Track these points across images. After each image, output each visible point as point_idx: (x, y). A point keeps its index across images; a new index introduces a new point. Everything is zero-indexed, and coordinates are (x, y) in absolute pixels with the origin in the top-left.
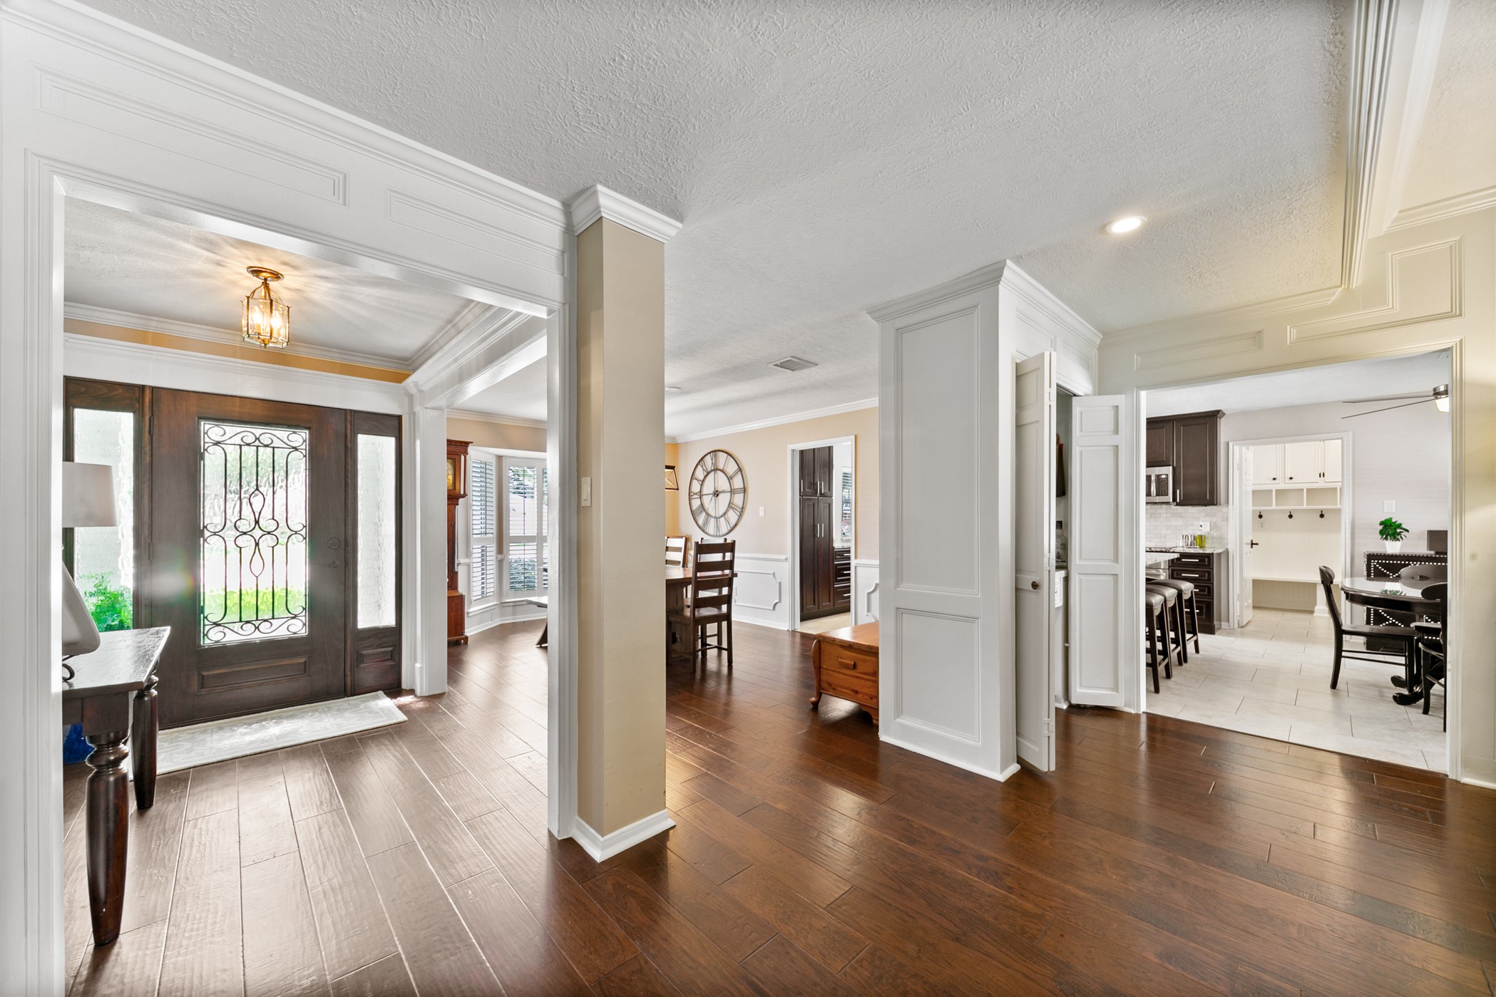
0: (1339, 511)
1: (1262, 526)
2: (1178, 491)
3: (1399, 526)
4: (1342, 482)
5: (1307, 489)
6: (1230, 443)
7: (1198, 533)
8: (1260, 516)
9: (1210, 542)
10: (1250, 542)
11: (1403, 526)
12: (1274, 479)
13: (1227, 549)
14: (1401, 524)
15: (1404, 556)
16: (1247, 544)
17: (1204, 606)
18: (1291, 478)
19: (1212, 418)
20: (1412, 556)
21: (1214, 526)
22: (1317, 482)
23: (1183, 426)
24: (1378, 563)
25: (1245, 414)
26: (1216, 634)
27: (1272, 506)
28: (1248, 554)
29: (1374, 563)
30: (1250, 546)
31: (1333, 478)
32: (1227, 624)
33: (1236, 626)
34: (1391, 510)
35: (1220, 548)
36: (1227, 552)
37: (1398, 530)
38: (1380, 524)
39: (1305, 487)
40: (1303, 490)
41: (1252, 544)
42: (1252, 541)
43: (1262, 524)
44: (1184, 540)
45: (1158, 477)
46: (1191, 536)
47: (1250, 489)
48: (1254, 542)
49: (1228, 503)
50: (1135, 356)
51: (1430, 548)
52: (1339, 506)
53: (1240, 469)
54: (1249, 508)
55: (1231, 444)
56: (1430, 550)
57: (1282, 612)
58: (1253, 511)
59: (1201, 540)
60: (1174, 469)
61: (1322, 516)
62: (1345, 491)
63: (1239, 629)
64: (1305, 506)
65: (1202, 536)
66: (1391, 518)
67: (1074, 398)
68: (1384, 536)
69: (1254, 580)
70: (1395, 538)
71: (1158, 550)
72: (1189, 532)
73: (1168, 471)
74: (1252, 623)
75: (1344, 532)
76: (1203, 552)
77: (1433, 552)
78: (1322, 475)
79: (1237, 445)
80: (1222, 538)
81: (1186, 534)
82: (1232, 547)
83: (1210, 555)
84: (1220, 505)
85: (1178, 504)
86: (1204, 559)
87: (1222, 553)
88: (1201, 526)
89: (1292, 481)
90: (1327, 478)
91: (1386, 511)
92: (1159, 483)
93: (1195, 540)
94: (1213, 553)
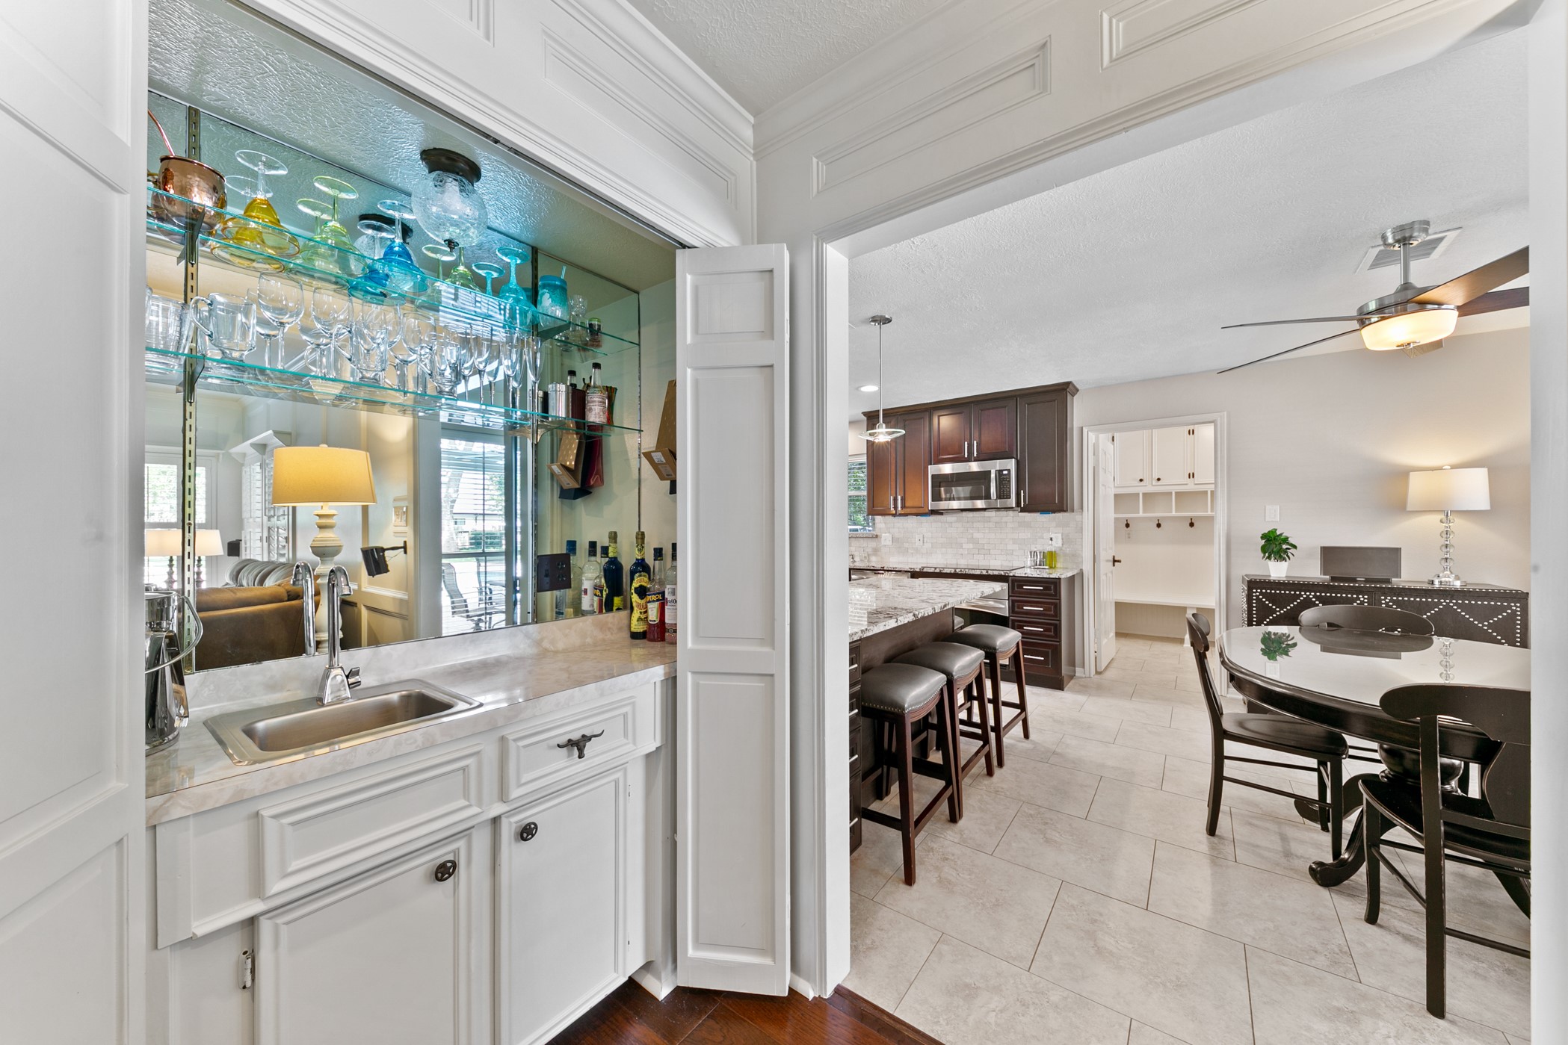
0: (1211, 519)
1: (1129, 537)
2: (1022, 491)
3: (1286, 540)
4: (1215, 483)
5: (1176, 493)
6: (1084, 428)
7: (1048, 548)
8: (1127, 525)
9: (1062, 560)
10: (1111, 559)
11: (1291, 540)
12: (1141, 480)
13: (1081, 570)
14: (1287, 538)
15: (1294, 583)
16: (1108, 561)
17: (1050, 651)
18: (1159, 479)
19: (1061, 392)
20: (1304, 584)
21: (1067, 540)
22: (1186, 484)
23: (1028, 404)
24: (1261, 593)
25: (1102, 389)
26: (1065, 689)
27: (1139, 512)
28: (1110, 575)
29: (1256, 593)
30: (1111, 563)
31: (1206, 478)
32: (1082, 669)
33: (1093, 672)
34: (1274, 519)
35: (1072, 569)
36: (1081, 573)
37: (1284, 547)
38: (1262, 538)
39: (1174, 489)
40: (1171, 493)
41: (1115, 561)
42: (1114, 557)
43: (1129, 534)
44: (1032, 559)
45: (1000, 472)
46: (1040, 553)
47: (1112, 492)
48: (1116, 559)
49: (1082, 508)
50: (815, 160)
51: (1324, 572)
52: (1209, 513)
53: (1098, 464)
54: (1108, 514)
55: (1085, 430)
56: (1324, 574)
57: (1150, 642)
58: (1116, 518)
59: (1049, 558)
60: (1018, 464)
61: (1192, 525)
62: (1219, 494)
63: (1097, 676)
64: (1174, 513)
65: (1052, 552)
66: (1276, 530)
67: (679, 252)
68: (1267, 555)
69: (1116, 603)
70: (1280, 557)
71: (996, 573)
72: (1038, 547)
73: (1011, 465)
74: (1114, 664)
75: (1217, 550)
76: (1051, 576)
77: (1328, 577)
78: (1192, 476)
79: (1091, 431)
80: (1075, 557)
81: (1035, 550)
82: (1087, 568)
83: (1060, 579)
84: (1073, 511)
85: (1023, 510)
86: (1052, 586)
87: (1074, 576)
88: (1051, 539)
89: (1160, 483)
90: (1198, 479)
91: (1267, 519)
92: (1001, 482)
93: (1043, 558)
94: (1062, 577)
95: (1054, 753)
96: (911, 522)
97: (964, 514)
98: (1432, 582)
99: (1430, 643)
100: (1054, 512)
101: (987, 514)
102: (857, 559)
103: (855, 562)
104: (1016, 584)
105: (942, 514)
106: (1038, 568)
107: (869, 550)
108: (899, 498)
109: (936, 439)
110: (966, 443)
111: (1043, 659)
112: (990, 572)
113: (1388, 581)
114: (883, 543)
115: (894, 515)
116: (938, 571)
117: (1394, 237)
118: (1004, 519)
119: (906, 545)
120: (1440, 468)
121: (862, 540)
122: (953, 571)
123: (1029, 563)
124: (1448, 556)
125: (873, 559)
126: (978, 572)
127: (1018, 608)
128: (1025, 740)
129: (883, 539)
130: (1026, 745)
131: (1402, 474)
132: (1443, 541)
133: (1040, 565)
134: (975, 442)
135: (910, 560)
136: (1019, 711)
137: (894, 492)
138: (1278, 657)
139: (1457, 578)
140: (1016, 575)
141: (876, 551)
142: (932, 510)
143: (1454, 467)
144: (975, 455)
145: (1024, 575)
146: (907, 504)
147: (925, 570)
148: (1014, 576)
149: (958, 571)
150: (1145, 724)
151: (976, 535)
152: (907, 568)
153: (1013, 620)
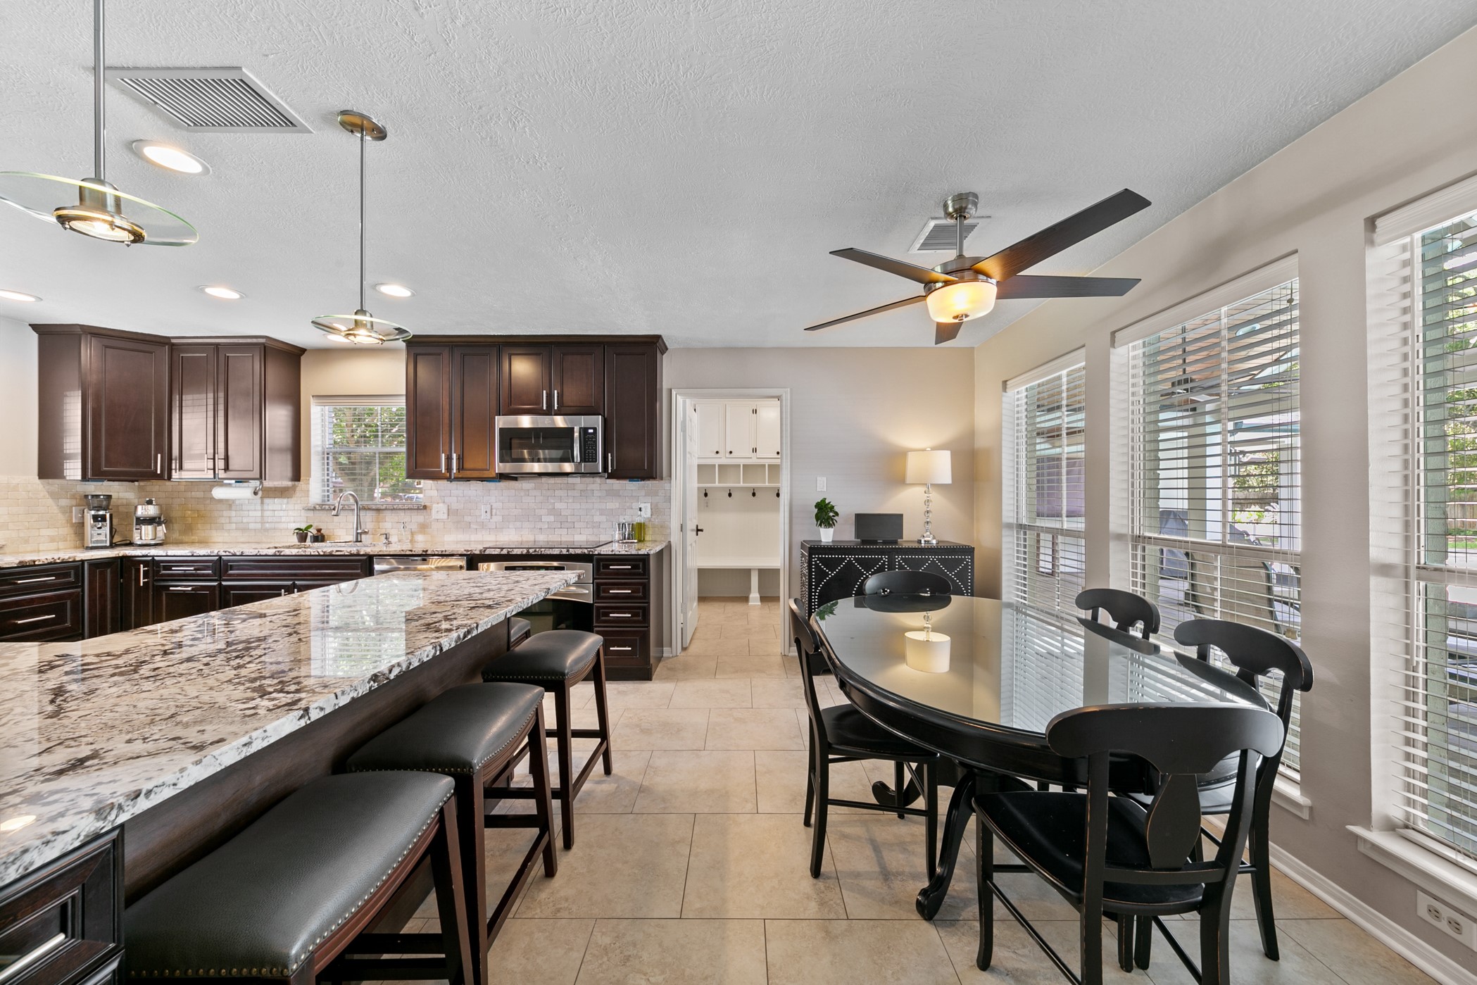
1: (707, 506)
2: (610, 454)
3: (832, 508)
5: (743, 465)
6: (673, 390)
7: (637, 520)
8: (706, 495)
9: (650, 533)
10: (695, 528)
11: (836, 509)
12: (717, 452)
13: (670, 542)
14: (833, 506)
15: (836, 547)
16: (692, 530)
17: (638, 635)
18: (731, 453)
19: (650, 346)
20: (847, 548)
21: (655, 510)
22: (751, 458)
23: (616, 355)
26: (654, 677)
27: (715, 483)
28: (694, 544)
29: (815, 558)
30: (695, 533)
32: (669, 649)
33: (679, 648)
34: (823, 489)
35: (661, 542)
36: (669, 546)
37: (831, 514)
38: (816, 507)
39: (742, 462)
40: (740, 465)
41: (698, 530)
42: (697, 526)
43: (707, 503)
44: (621, 532)
45: (584, 431)
46: (629, 524)
47: (696, 462)
48: (699, 528)
49: (670, 476)
51: (857, 536)
53: (684, 430)
54: (694, 484)
55: (674, 393)
56: (857, 538)
57: (723, 604)
58: (699, 488)
59: (637, 531)
60: (605, 422)
61: (754, 494)
63: (683, 654)
64: (742, 484)
65: (641, 524)
66: (825, 499)
68: (819, 522)
69: (698, 569)
70: (828, 523)
71: (579, 551)
72: (626, 518)
73: (597, 421)
74: (697, 635)
75: (783, 516)
76: (640, 553)
77: (859, 540)
78: (755, 450)
79: (680, 394)
80: (664, 527)
81: (624, 521)
82: (675, 539)
83: (648, 555)
84: (662, 479)
85: (611, 476)
86: (639, 564)
87: (662, 549)
88: (640, 509)
89: (732, 455)
90: (759, 454)
91: (818, 490)
92: (585, 442)
93: (632, 530)
94: (652, 552)
95: (642, 790)
96: (474, 488)
97: (544, 479)
98: (920, 542)
99: (949, 600)
100: (643, 479)
101: (570, 480)
102: (393, 539)
103: (390, 543)
104: (601, 564)
105: (516, 479)
106: (626, 543)
107: (414, 527)
108: (454, 456)
109: (506, 383)
110: (545, 392)
111: (630, 649)
112: (572, 551)
113: (896, 542)
114: (434, 515)
115: (449, 479)
116: (505, 552)
117: (953, 206)
118: (591, 487)
119: (468, 519)
120: (924, 450)
121: (402, 513)
122: (525, 551)
123: (617, 537)
124: (928, 520)
125: (420, 538)
126: (556, 552)
127: (604, 592)
128: (605, 778)
129: (434, 512)
130: (608, 786)
131: (901, 454)
132: (925, 508)
133: (628, 539)
134: (556, 392)
135: (473, 537)
136: (599, 740)
137: (447, 448)
138: (826, 616)
139: (934, 538)
140: (602, 553)
141: (423, 528)
142: (500, 474)
143: (934, 449)
144: (556, 408)
145: (610, 553)
146: (466, 466)
147: (487, 552)
148: (599, 554)
149: (531, 551)
150: (731, 709)
151: (558, 506)
152: (462, 551)
153: (597, 607)
